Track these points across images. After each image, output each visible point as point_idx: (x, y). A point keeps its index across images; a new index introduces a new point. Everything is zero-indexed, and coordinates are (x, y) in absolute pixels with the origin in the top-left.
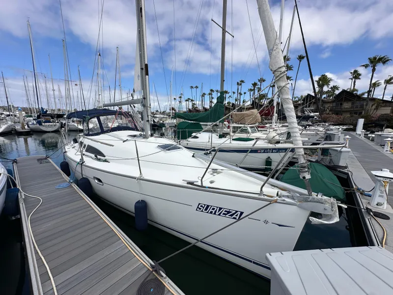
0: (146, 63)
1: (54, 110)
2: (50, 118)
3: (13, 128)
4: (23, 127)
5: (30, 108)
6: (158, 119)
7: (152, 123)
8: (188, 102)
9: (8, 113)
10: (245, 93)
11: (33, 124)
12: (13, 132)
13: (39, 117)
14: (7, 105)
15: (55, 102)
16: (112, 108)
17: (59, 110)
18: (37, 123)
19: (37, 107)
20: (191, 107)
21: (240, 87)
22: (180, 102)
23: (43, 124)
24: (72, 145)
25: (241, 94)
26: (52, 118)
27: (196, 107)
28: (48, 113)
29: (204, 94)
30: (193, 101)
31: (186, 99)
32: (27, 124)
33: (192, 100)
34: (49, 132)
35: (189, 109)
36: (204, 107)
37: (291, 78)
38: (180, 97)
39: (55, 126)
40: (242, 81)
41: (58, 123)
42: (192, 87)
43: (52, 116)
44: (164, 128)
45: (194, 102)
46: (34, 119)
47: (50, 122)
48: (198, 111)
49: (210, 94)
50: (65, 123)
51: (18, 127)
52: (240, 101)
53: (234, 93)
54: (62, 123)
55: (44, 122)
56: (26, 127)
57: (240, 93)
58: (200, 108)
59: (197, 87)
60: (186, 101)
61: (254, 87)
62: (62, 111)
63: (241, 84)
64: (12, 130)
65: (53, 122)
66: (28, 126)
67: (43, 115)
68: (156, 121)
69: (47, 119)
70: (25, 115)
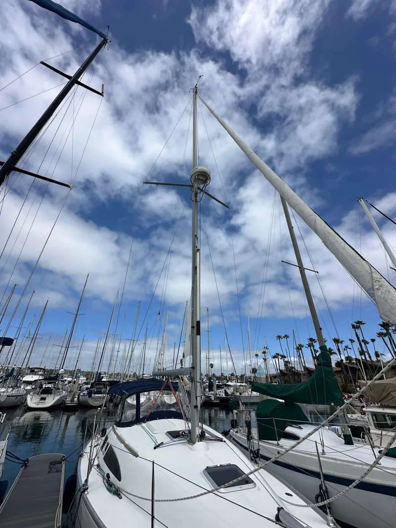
0: (198, 320)
2: (102, 386)
3: (63, 401)
4: (72, 400)
5: (92, 373)
6: (232, 389)
7: (224, 396)
8: (277, 359)
10: (373, 340)
11: (84, 395)
12: (62, 406)
13: (92, 385)
14: (74, 370)
18: (87, 394)
20: (283, 367)
21: (358, 331)
22: (265, 360)
25: (366, 343)
26: (105, 388)
27: (292, 368)
28: (103, 380)
29: (300, 345)
30: (285, 357)
31: (274, 354)
32: (79, 396)
33: (283, 357)
35: (280, 371)
36: (304, 367)
38: (264, 353)
39: (103, 398)
40: (359, 322)
42: (279, 337)
43: (106, 384)
44: (235, 411)
45: (286, 360)
47: (101, 393)
48: (296, 374)
49: (309, 345)
51: (68, 400)
52: (369, 354)
53: (352, 341)
55: (95, 393)
56: (76, 399)
57: (363, 341)
58: (299, 368)
59: (286, 336)
60: (274, 357)
61: (387, 330)
63: (358, 327)
64: (62, 404)
65: (104, 393)
66: (78, 398)
67: (97, 383)
68: (229, 392)
69: (99, 388)
70: (85, 381)
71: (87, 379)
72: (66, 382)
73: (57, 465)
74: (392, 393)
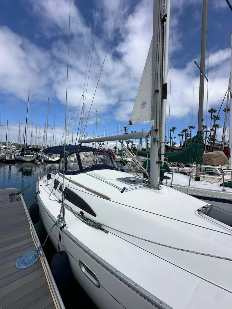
0: (165, 82)
1: (34, 146)
2: (30, 151)
3: (4, 158)
4: (10, 158)
5: (19, 144)
9: (5, 147)
10: (175, 137)
11: (18, 155)
12: (3, 161)
13: (23, 150)
14: (5, 142)
15: (36, 140)
16: (87, 145)
17: (37, 146)
18: (21, 154)
19: (24, 144)
23: (25, 155)
24: (46, 181)
26: (32, 152)
28: (30, 147)
32: (14, 155)
34: (27, 162)
37: (219, 126)
39: (32, 157)
40: (174, 128)
41: (35, 155)
42: (132, 132)
43: (32, 150)
46: (19, 152)
47: (29, 154)
50: (40, 156)
51: (7, 157)
54: (38, 155)
55: (26, 154)
56: (13, 157)
59: (136, 132)
62: (39, 147)
63: (173, 130)
64: (3, 159)
65: (32, 154)
66: (14, 157)
67: (26, 149)
69: (28, 152)
70: (15, 148)
71: (16, 147)
72: (2, 148)
73: (16, 196)
74: (212, 159)
